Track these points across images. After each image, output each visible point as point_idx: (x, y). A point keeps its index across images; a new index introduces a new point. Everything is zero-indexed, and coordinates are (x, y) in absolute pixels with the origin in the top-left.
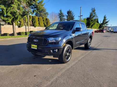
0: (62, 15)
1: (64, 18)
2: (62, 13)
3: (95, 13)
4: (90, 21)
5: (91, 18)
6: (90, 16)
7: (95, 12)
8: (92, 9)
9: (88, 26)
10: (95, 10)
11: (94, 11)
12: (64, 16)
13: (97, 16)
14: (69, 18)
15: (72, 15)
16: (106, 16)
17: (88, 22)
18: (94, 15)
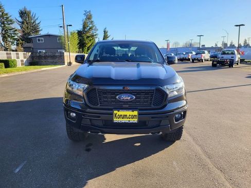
0: (7, 18)
1: (12, 26)
2: (7, 14)
3: (92, 22)
4: (85, 37)
5: (86, 32)
6: (84, 27)
7: (92, 20)
8: (85, 13)
9: (81, 50)
10: (91, 16)
11: (89, 17)
12: (12, 22)
13: (97, 28)
14: (28, 28)
15: (32, 21)
16: (107, 30)
17: (80, 40)
18: (91, 26)
